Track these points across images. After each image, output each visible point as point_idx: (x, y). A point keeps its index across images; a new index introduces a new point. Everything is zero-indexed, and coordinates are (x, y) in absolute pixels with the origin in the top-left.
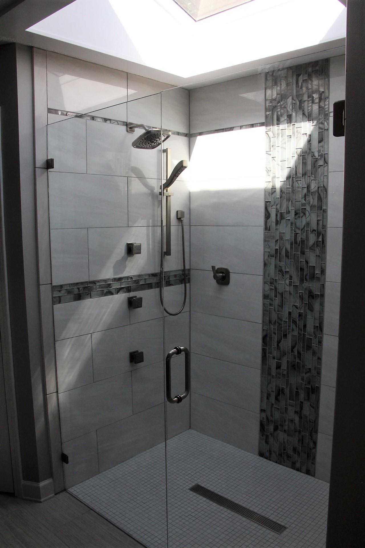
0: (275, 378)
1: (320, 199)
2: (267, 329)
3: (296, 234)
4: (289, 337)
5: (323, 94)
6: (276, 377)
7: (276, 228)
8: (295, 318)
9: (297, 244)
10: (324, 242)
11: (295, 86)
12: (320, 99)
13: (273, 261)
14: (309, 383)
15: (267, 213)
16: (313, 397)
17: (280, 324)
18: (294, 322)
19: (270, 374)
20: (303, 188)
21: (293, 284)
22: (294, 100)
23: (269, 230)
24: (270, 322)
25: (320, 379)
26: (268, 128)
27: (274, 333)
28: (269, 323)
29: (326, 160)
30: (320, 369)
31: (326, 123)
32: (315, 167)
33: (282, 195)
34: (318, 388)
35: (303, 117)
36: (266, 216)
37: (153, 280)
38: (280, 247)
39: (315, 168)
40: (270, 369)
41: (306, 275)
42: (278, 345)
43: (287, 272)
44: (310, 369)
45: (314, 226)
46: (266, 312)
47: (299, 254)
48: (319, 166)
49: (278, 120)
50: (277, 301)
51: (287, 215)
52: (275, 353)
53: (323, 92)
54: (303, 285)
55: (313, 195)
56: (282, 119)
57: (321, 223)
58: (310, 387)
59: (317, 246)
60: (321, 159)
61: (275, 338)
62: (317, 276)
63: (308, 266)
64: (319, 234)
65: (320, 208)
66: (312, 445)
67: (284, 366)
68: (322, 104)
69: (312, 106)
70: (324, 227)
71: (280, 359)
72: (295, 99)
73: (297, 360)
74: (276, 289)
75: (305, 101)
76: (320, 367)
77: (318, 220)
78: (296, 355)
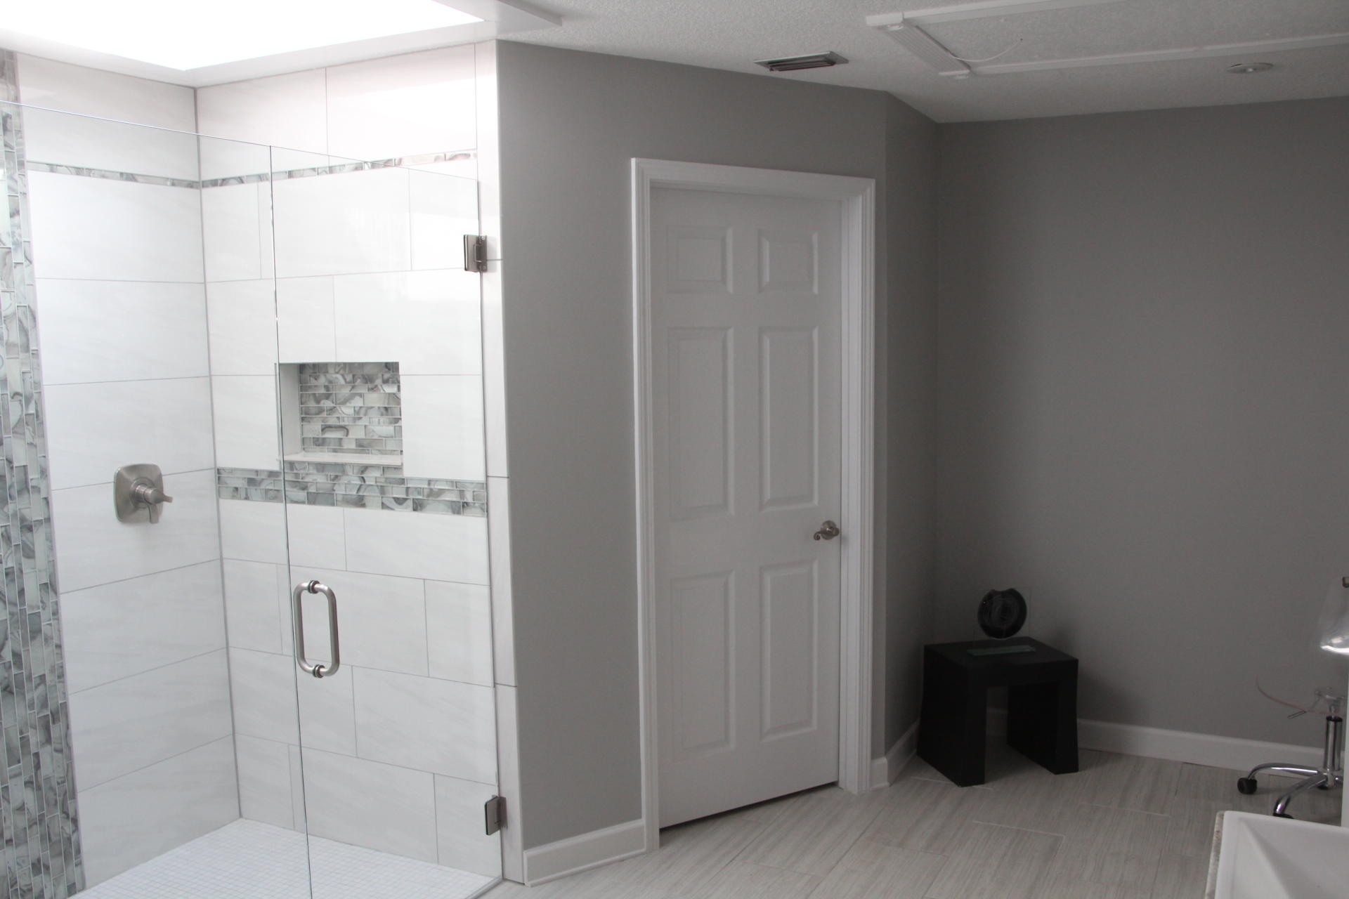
1: (24, 331)
5: (9, 121)
10: (38, 416)
14: (44, 705)
16: (56, 731)
25: (65, 687)
29: (28, 254)
30: (62, 667)
31: (20, 181)
34: (65, 706)
41: (11, 487)
44: (42, 677)
45: (16, 384)
48: (14, 265)
55: (8, 320)
57: (29, 378)
58: (48, 713)
59: (27, 424)
60: (16, 250)
62: (33, 483)
63: (12, 468)
64: (27, 401)
65: (25, 348)
66: (69, 828)
68: (9, 140)
70: (38, 384)
73: (14, 671)
76: (61, 664)
77: (23, 373)
78: (10, 662)
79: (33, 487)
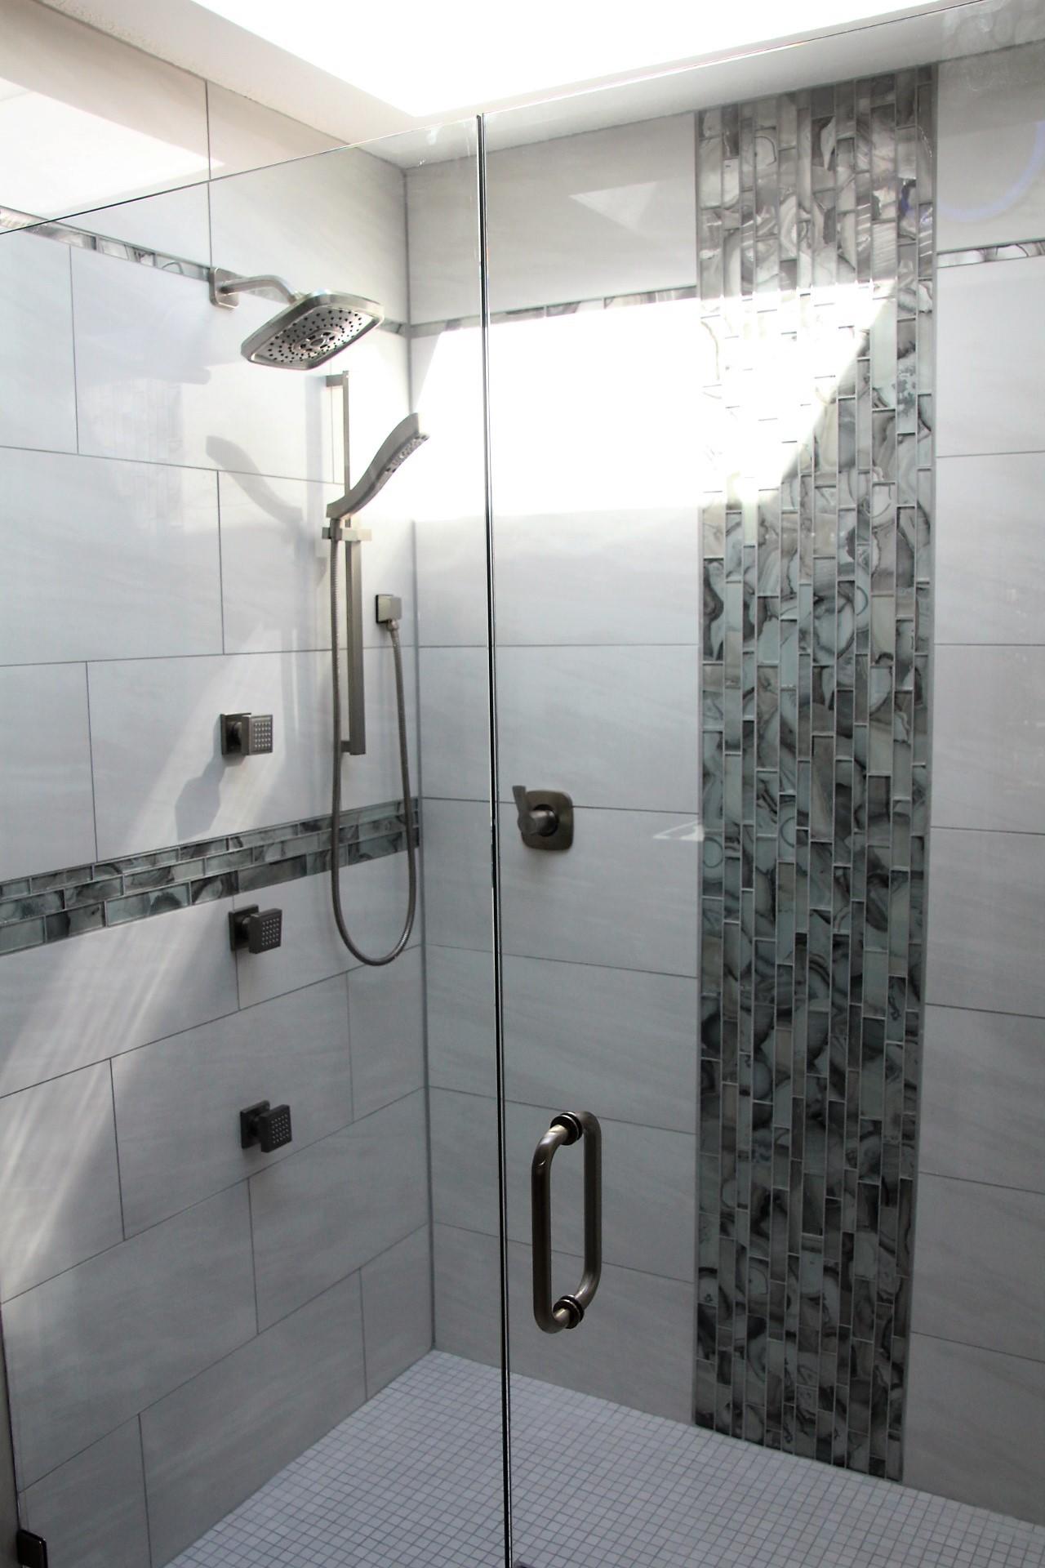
0: (750, 1158)
1: (906, 549)
2: (719, 994)
3: (816, 670)
4: (801, 1020)
5: (912, 191)
6: (753, 1157)
7: (747, 650)
8: (822, 954)
9: (822, 702)
10: (920, 695)
11: (807, 162)
12: (902, 208)
13: (735, 763)
14: (874, 1168)
15: (709, 599)
16: (889, 1216)
17: (763, 977)
18: (818, 968)
19: (729, 1147)
20: (842, 513)
21: (810, 840)
22: (805, 210)
23: (720, 657)
24: (729, 971)
25: (915, 1156)
26: (711, 303)
27: (742, 1007)
28: (725, 975)
29: (926, 416)
30: (914, 1123)
31: (923, 291)
32: (884, 439)
33: (764, 536)
34: (908, 1186)
35: (838, 269)
36: (709, 610)
37: (309, 845)
38: (759, 716)
39: (885, 443)
40: (730, 1130)
41: (860, 807)
42: (758, 1049)
43: (787, 800)
44: (877, 1124)
45: (885, 640)
46: (711, 937)
47: (832, 737)
48: (900, 438)
49: (747, 277)
50: (753, 899)
51: (786, 606)
52: (749, 1076)
53: (912, 184)
54: (847, 842)
55: (881, 534)
56: (761, 275)
57: (909, 630)
58: (879, 1183)
59: (898, 707)
60: (906, 412)
61: (748, 1027)
62: (899, 809)
63: (865, 777)
64: (902, 668)
65: (907, 579)
66: (887, 1375)
67: (783, 1118)
68: (908, 225)
69: (870, 231)
70: (922, 643)
71: (767, 1094)
72: (807, 204)
73: (831, 1096)
74: (748, 859)
75: (845, 213)
76: (914, 1116)
77: (898, 621)
78: (826, 1079)
79: (896, 814)
